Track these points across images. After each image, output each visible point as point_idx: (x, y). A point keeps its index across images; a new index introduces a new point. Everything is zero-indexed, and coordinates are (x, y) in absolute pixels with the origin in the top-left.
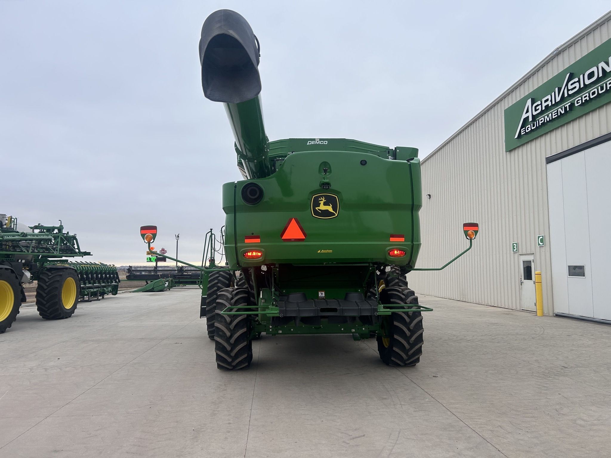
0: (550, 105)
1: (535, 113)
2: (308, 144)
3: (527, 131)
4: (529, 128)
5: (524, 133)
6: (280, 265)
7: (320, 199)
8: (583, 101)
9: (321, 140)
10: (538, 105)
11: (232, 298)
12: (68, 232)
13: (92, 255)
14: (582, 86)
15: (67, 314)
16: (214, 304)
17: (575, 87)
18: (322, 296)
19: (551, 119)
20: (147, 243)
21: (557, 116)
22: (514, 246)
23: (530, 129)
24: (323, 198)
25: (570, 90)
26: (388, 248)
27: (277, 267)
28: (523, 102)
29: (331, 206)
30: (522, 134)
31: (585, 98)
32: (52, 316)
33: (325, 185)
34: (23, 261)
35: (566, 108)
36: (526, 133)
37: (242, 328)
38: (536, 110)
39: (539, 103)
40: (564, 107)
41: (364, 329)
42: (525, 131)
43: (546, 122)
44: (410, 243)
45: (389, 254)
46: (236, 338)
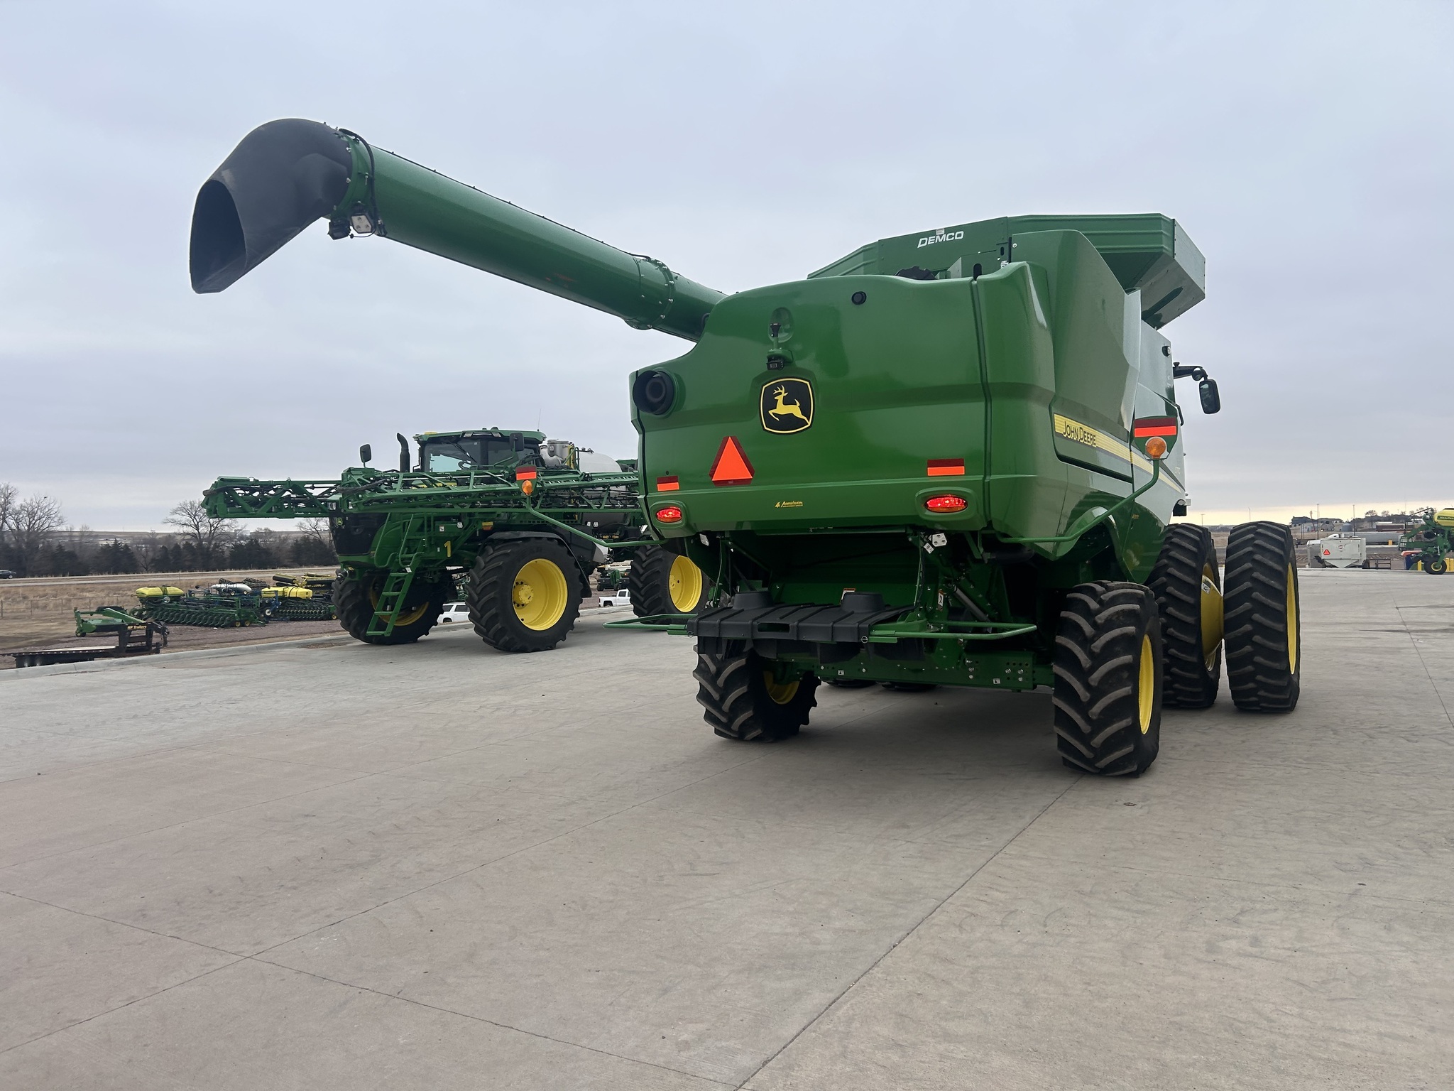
2: (919, 246)
7: (776, 392)
9: (948, 230)
24: (782, 389)
26: (921, 492)
27: (728, 539)
29: (798, 404)
33: (774, 360)
34: (596, 525)
44: (980, 477)
45: (926, 506)
46: (726, 676)
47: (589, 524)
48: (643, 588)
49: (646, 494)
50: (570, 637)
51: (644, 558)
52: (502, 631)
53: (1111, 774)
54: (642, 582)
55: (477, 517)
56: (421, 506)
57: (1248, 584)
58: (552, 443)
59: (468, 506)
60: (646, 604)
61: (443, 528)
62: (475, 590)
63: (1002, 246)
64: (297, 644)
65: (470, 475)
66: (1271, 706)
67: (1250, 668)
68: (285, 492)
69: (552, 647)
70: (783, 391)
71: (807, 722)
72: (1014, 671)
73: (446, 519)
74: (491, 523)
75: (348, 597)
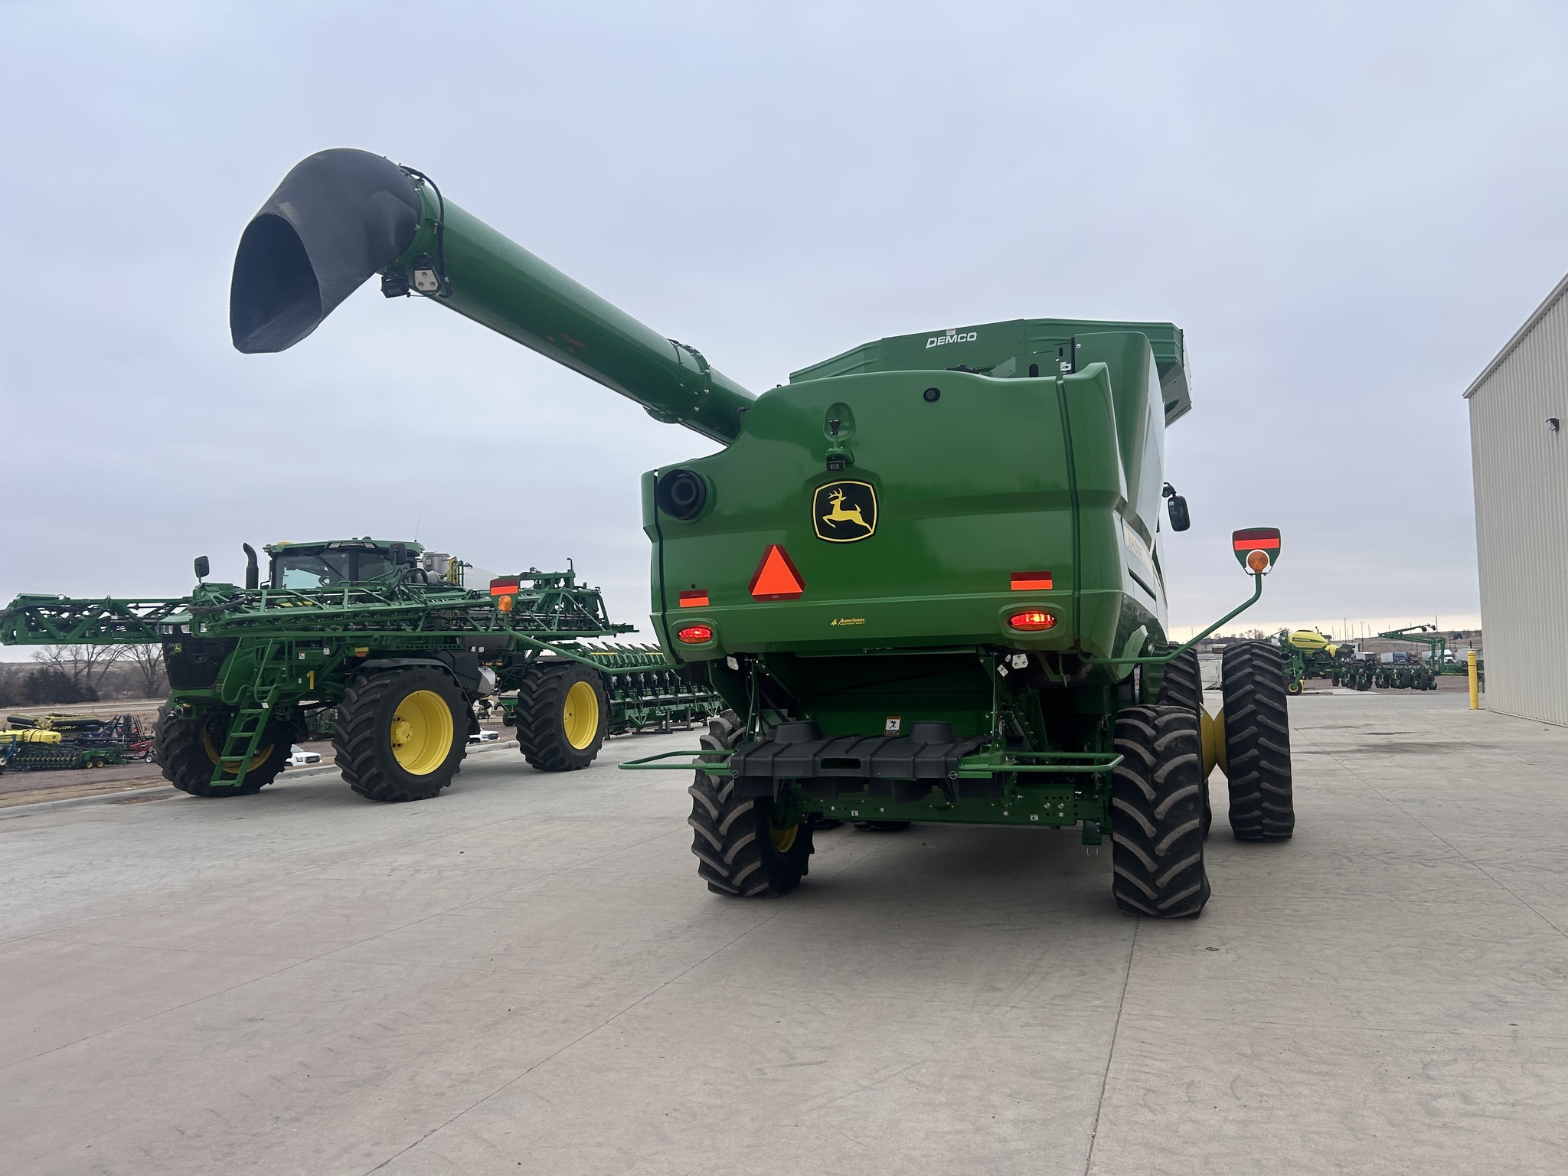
2: (928, 346)
7: (832, 496)
9: (959, 331)
11: (733, 731)
12: (585, 584)
13: (638, 631)
15: (582, 761)
18: (893, 729)
24: (839, 493)
26: (1005, 608)
27: (762, 661)
29: (859, 509)
32: (548, 764)
33: (833, 460)
34: (481, 650)
37: (743, 802)
44: (1069, 592)
45: (1010, 623)
46: (731, 822)
47: (473, 649)
48: (533, 722)
49: (664, 610)
50: (455, 782)
51: (534, 688)
52: (378, 777)
53: (1172, 916)
54: (532, 716)
55: (349, 641)
56: (287, 629)
57: (1251, 707)
58: (430, 556)
59: (341, 629)
60: (536, 742)
61: (303, 655)
62: (344, 728)
63: (1060, 346)
64: (104, 799)
65: (343, 592)
66: (1274, 834)
67: (1257, 795)
68: (103, 612)
69: (434, 795)
70: (840, 495)
71: (806, 872)
72: (1054, 806)
73: (304, 644)
74: (366, 649)
75: (174, 740)
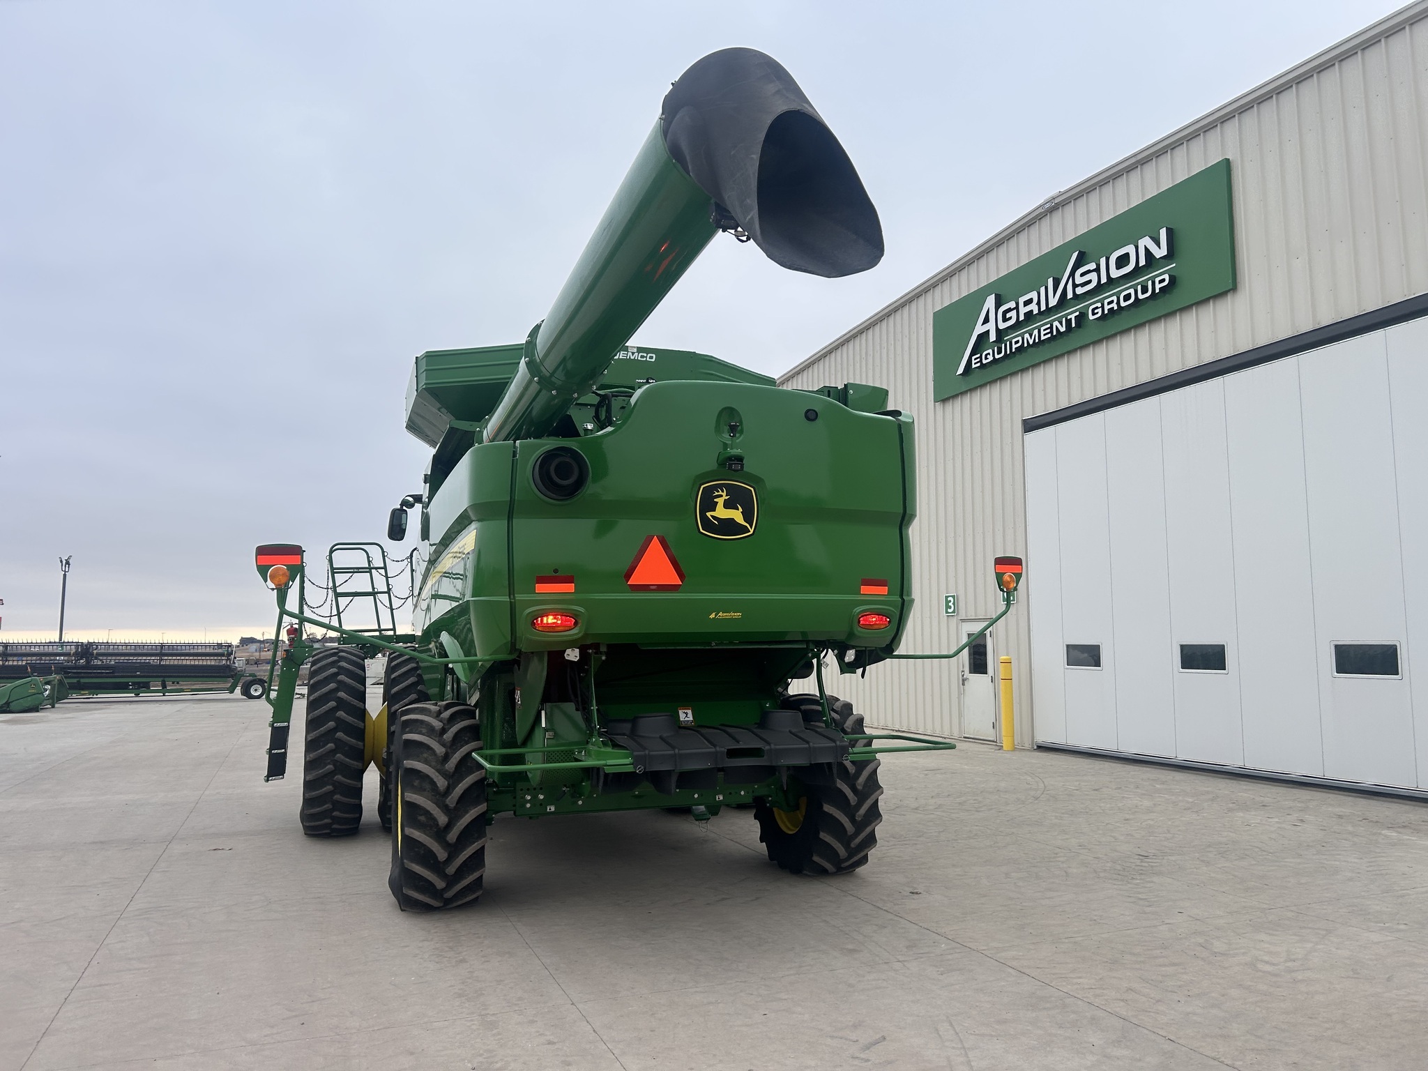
0: (1036, 312)
1: (1002, 326)
3: (984, 362)
4: (989, 355)
5: (979, 364)
6: (609, 646)
7: (716, 494)
8: (1106, 312)
10: (1010, 310)
14: (1104, 280)
16: (331, 746)
17: (1089, 282)
18: (686, 719)
19: (1037, 341)
20: (273, 589)
21: (1049, 335)
22: (947, 602)
23: (990, 358)
24: (723, 491)
25: (1078, 286)
26: (858, 609)
28: (976, 299)
29: (741, 510)
30: (974, 366)
31: (1110, 306)
33: (734, 461)
35: (1069, 322)
36: (983, 366)
37: (477, 803)
38: (1005, 320)
39: (1012, 305)
40: (1066, 319)
41: (742, 793)
42: (981, 361)
43: (1026, 345)
44: (897, 598)
45: (859, 622)
49: (511, 593)
70: (724, 494)
